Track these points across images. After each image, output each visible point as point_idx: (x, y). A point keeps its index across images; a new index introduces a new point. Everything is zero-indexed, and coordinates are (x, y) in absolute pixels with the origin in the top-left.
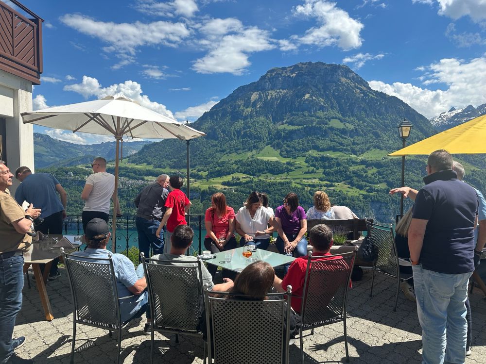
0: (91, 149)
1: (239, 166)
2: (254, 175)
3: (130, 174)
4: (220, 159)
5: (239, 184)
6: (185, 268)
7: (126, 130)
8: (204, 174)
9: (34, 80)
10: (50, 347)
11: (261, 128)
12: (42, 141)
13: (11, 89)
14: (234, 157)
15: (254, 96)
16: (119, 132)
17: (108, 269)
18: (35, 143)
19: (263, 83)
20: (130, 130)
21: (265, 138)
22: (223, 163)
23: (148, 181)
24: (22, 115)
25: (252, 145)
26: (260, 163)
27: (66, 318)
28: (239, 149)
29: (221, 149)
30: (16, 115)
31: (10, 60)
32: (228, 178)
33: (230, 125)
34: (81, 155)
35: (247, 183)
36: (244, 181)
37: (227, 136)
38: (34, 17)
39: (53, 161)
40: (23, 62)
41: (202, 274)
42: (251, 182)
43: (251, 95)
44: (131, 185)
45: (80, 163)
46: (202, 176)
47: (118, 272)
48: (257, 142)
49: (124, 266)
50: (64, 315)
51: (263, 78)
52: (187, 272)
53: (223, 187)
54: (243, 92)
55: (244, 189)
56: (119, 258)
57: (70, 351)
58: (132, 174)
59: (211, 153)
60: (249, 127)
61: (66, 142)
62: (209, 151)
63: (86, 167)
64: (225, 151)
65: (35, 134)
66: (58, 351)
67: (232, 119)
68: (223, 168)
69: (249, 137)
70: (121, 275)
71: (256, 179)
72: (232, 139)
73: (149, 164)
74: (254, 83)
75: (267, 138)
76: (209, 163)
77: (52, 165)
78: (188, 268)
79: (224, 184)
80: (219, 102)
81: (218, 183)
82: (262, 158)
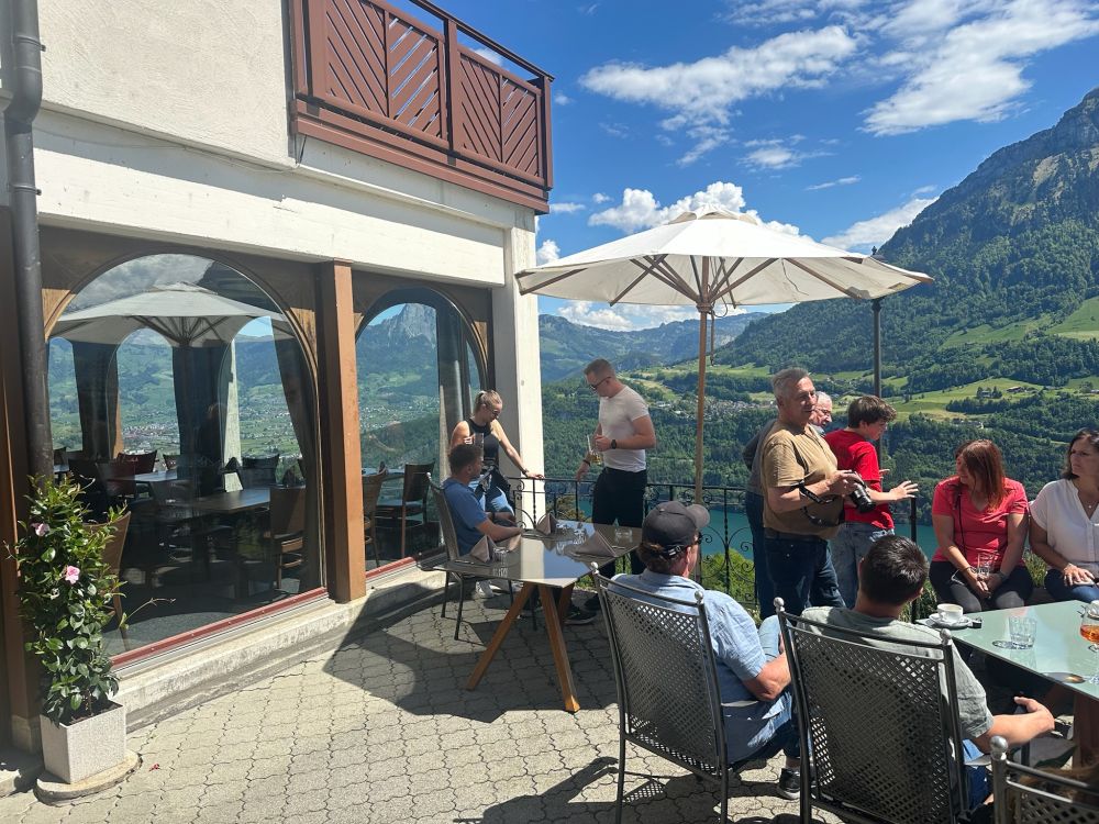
0: (641, 340)
1: (998, 358)
2: (1045, 382)
3: (718, 388)
4: (941, 343)
5: (1002, 407)
6: (903, 658)
7: (721, 290)
8: (899, 383)
9: (538, 205)
10: (574, 777)
11: (1068, 253)
12: (553, 329)
13: (499, 229)
14: (982, 336)
15: (1044, 170)
16: (706, 295)
17: (696, 626)
18: (542, 334)
19: (1072, 130)
20: (729, 290)
21: (1081, 278)
22: (951, 353)
23: (757, 402)
24: (518, 276)
25: (1037, 301)
26: (1064, 349)
27: (603, 712)
28: (998, 315)
29: (945, 318)
30: (509, 280)
31: (497, 171)
32: (968, 393)
33: (970, 255)
34: (623, 352)
35: (1024, 404)
36: (1014, 399)
37: (962, 282)
38: (537, 74)
39: (572, 367)
40: (519, 172)
41: (957, 684)
42: (1036, 401)
43: (1033, 168)
44: (721, 414)
45: (620, 368)
46: (891, 387)
47: (718, 639)
48: (1053, 292)
49: (733, 625)
50: (600, 706)
51: (1071, 117)
52: (908, 669)
53: (951, 416)
54: (1010, 163)
55: (1013, 421)
56: (718, 603)
57: (613, 798)
58: (722, 389)
59: (917, 329)
60: (1030, 254)
61: (595, 329)
62: (909, 327)
63: (631, 377)
64: (957, 321)
65: (541, 318)
66: (590, 791)
67: (974, 239)
68: (950, 366)
69: (1030, 282)
70: (726, 647)
71: (1051, 394)
72: (975, 290)
73: (759, 364)
74: (1043, 133)
75: (1087, 278)
76: (911, 355)
77: (571, 375)
78: (913, 660)
79: (953, 407)
80: (938, 198)
81: (937, 406)
82: (1071, 335)
